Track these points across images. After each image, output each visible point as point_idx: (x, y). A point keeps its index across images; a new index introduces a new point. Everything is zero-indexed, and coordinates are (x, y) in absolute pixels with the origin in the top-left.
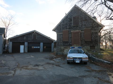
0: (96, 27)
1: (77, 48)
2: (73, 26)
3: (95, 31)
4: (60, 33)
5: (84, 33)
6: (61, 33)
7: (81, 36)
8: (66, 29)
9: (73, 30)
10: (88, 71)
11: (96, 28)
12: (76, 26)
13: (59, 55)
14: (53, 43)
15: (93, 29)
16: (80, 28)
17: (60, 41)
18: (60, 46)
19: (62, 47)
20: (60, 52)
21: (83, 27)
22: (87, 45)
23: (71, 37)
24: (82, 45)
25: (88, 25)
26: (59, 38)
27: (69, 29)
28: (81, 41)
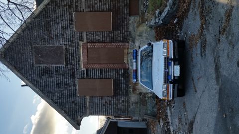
1: (137, 62)
2: (67, 65)
4: (88, 104)
5: (90, 33)
6: (88, 100)
7: (99, 41)
8: (74, 85)
9: (80, 66)
10: (203, 48)
12: (66, 55)
13: (159, 110)
14: (116, 123)
16: (74, 45)
17: (111, 105)
18: (129, 106)
19: (133, 100)
20: (148, 105)
21: (69, 33)
22: (126, 23)
23: (101, 70)
24: (125, 38)
25: (62, 20)
26: (104, 107)
27: (76, 75)
28: (112, 41)
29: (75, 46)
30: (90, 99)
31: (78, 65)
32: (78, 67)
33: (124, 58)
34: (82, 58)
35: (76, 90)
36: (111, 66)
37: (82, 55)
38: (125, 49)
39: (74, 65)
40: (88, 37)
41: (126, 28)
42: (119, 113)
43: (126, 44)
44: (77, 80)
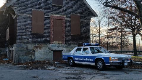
0: (86, 14)
2: (52, 6)
3: (85, 20)
4: (26, 15)
5: (70, 22)
7: (66, 27)
8: (39, 8)
9: (52, 14)
11: (86, 16)
12: (58, 6)
15: (82, 17)
16: (64, 12)
17: (25, 31)
18: (24, 43)
19: (29, 46)
20: (26, 56)
21: (70, 10)
22: (75, 43)
23: (49, 27)
24: (67, 42)
25: (76, 8)
26: (24, 26)
27: (46, 10)
28: (66, 34)
30: (29, 17)
31: (52, 12)
32: (51, 12)
33: (57, 41)
34: (56, 16)
35: (36, 9)
36: (52, 33)
37: (58, 16)
39: (52, 10)
40: (68, 21)
41: (72, 42)
42: (19, 36)
43: (64, 43)
44: (43, 10)
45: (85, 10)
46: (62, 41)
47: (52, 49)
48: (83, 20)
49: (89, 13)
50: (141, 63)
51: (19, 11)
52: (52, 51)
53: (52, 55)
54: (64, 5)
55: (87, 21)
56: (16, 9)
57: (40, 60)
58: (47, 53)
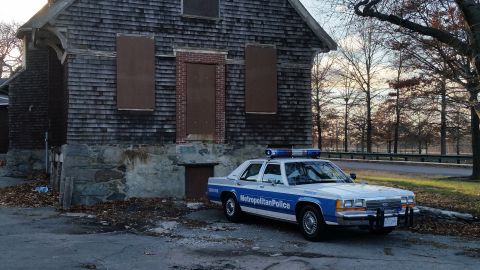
0: (298, 41)
2: (183, 19)
3: (295, 65)
4: (97, 52)
5: (242, 72)
6: (106, 54)
7: (227, 87)
8: (140, 29)
9: (180, 45)
11: (298, 51)
12: (203, 21)
15: (284, 52)
16: (221, 40)
17: (96, 104)
18: (92, 143)
19: (107, 151)
20: (96, 185)
21: (242, 33)
22: (259, 138)
23: (173, 88)
24: (232, 137)
25: (262, 24)
26: (90, 89)
27: (161, 35)
28: (229, 112)
29: (219, 41)
30: (108, 60)
31: (182, 41)
32: (178, 41)
33: (198, 133)
34: (197, 51)
35: (131, 31)
36: (182, 108)
37: (203, 52)
38: (214, 136)
39: (182, 34)
40: (235, 67)
41: (250, 138)
42: (75, 121)
43: (223, 139)
44: (153, 36)
45: (295, 29)
46: (216, 133)
47: (180, 161)
48: (286, 64)
49: (307, 38)
50: (456, 213)
51: (75, 42)
52: (183, 168)
53: (183, 178)
54: (223, 16)
55: (301, 66)
56: (63, 33)
57: (144, 195)
58: (166, 174)
